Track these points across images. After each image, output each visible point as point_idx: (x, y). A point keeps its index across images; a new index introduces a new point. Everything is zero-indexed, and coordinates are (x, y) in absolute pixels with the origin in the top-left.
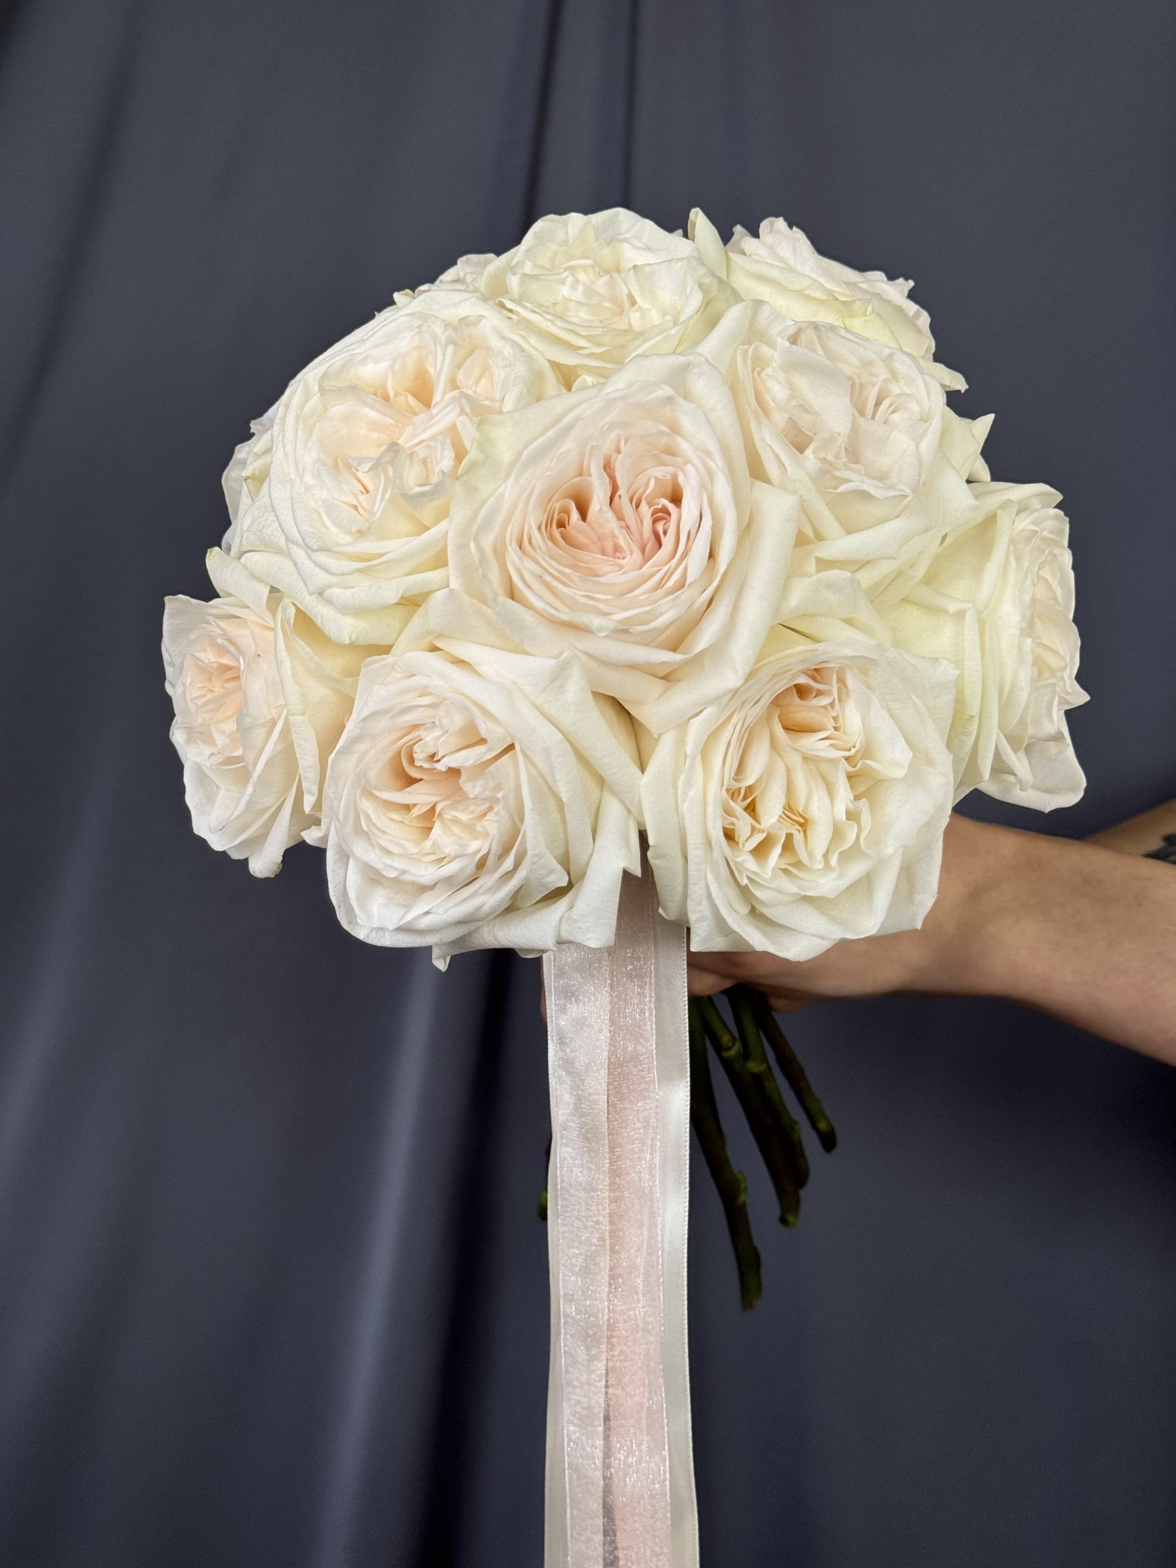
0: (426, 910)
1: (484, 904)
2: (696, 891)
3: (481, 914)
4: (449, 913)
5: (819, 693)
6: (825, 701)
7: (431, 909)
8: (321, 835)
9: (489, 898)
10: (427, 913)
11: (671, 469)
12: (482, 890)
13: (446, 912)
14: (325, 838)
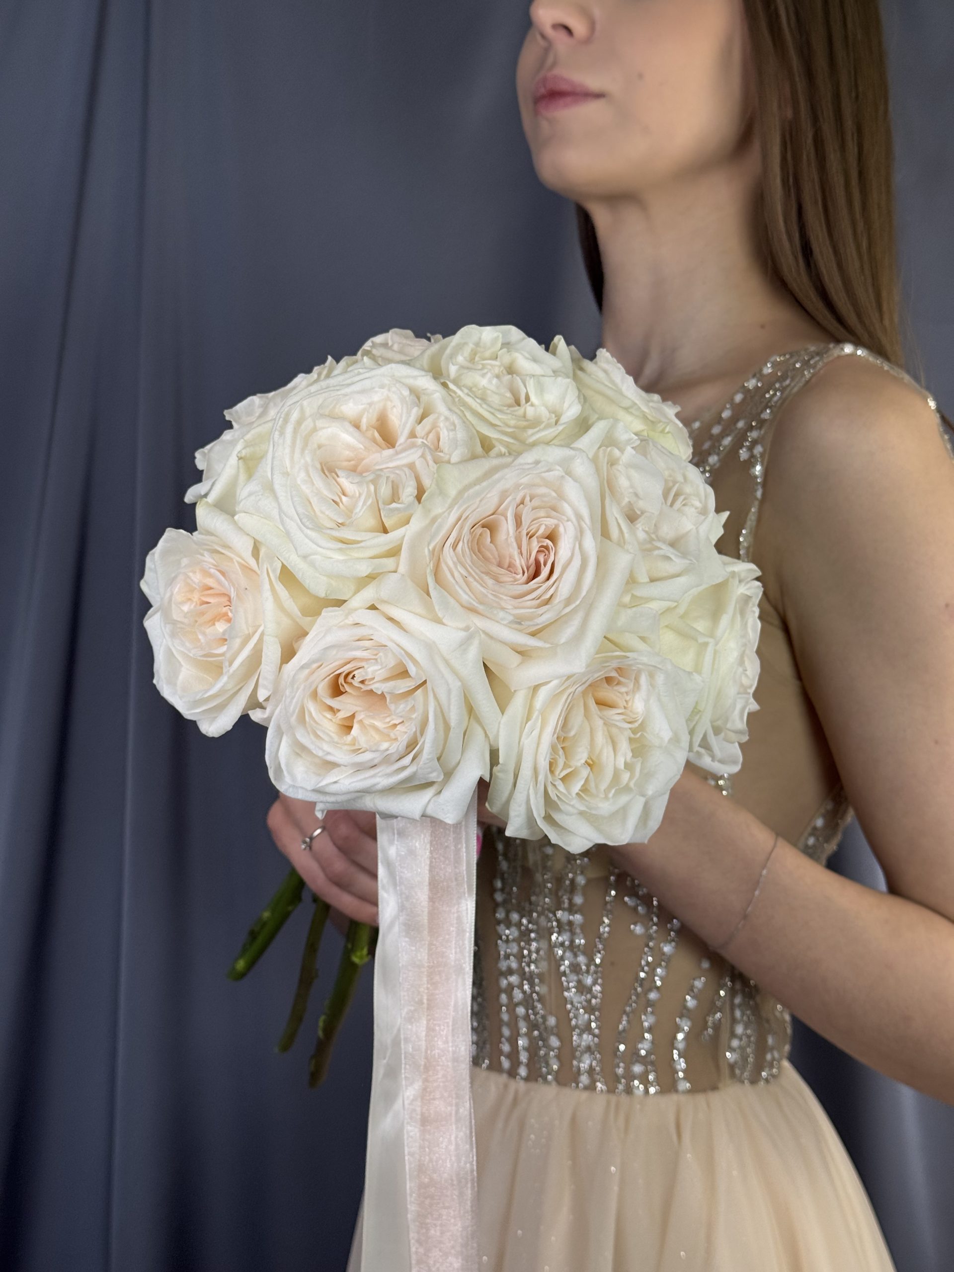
0: (335, 780)
1: (378, 784)
2: (519, 797)
3: (374, 789)
4: (353, 785)
5: (619, 683)
6: (623, 690)
7: (339, 780)
8: (265, 716)
9: (383, 780)
10: (335, 782)
11: (555, 521)
12: (380, 774)
13: (350, 784)
14: (269, 719)
